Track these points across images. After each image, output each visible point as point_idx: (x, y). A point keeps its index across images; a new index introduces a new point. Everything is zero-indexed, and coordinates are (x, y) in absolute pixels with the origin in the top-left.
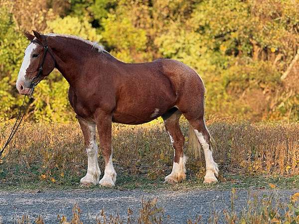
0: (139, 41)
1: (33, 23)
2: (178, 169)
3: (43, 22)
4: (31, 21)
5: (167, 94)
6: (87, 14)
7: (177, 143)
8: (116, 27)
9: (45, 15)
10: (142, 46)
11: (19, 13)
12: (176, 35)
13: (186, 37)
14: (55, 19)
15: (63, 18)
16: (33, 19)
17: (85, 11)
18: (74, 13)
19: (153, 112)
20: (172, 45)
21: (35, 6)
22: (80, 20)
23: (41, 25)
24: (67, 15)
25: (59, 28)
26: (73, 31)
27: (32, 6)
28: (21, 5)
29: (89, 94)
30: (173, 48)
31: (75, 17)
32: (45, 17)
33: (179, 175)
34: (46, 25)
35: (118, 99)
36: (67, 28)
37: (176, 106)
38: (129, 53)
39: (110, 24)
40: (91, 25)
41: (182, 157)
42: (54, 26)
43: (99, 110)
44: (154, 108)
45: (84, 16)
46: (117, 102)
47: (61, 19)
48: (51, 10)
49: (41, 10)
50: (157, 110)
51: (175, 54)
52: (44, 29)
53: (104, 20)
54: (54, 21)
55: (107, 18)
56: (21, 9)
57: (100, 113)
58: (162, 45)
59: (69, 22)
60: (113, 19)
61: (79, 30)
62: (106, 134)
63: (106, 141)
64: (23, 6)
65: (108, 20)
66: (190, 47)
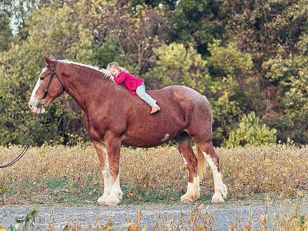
0: (245, 65)
1: (139, 50)
2: (193, 189)
3: (148, 49)
4: (137, 49)
5: (178, 119)
6: (193, 39)
7: (190, 164)
8: (222, 52)
9: (151, 42)
10: (248, 70)
11: (125, 40)
12: (284, 58)
13: (295, 60)
14: (160, 46)
15: (168, 45)
16: (139, 46)
17: (191, 36)
18: (180, 39)
19: (164, 137)
20: (280, 69)
21: (141, 33)
22: (186, 45)
23: (147, 52)
24: (172, 41)
25: (165, 54)
26: (179, 57)
27: (138, 33)
28: (127, 33)
29: (100, 118)
30: (281, 71)
31: (180, 43)
32: (150, 44)
33: (194, 194)
34: (152, 51)
35: (128, 124)
36: (173, 54)
37: (186, 130)
38: (235, 77)
39: (215, 49)
40: (196, 50)
41: (196, 177)
42: (160, 53)
43: (109, 132)
44: (164, 133)
45: (190, 42)
46: (127, 126)
47: (166, 45)
48: (157, 36)
49: (147, 37)
50: (168, 135)
51: (283, 78)
52: (150, 56)
53: (209, 45)
54: (160, 48)
55: (212, 43)
56: (127, 36)
57: (109, 135)
58: (269, 68)
59: (174, 48)
60: (219, 44)
61: (184, 55)
62: (114, 155)
63: (114, 161)
64: (129, 33)
65: (214, 45)
66: (299, 70)
